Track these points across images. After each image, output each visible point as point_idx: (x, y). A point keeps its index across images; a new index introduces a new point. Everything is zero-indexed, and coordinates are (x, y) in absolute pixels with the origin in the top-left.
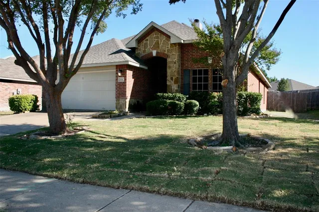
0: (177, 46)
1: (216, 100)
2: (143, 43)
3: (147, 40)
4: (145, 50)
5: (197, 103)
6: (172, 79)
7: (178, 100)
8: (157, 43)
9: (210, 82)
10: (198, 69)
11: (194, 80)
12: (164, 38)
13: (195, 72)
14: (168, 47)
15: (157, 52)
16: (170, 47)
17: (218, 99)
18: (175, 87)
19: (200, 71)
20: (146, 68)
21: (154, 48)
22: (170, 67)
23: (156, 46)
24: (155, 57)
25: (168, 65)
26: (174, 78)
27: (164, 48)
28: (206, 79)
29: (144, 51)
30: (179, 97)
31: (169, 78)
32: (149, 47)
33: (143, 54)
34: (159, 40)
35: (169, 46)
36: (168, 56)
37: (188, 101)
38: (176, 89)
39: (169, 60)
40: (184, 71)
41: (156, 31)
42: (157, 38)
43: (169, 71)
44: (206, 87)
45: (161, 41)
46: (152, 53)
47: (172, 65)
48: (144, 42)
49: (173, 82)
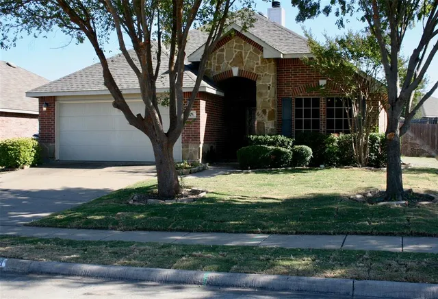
0: (273, 63)
1: (335, 144)
2: (215, 54)
3: (223, 50)
4: (220, 66)
5: (310, 150)
6: (264, 112)
7: (281, 146)
8: (240, 57)
9: (323, 117)
10: (303, 97)
11: (298, 113)
12: (251, 48)
13: (299, 101)
14: (257, 64)
15: (239, 70)
16: (262, 62)
17: (339, 143)
18: (269, 125)
19: (307, 101)
20: (222, 94)
21: (234, 64)
22: (261, 94)
23: (238, 60)
24: (236, 77)
25: (257, 91)
26: (267, 111)
27: (252, 64)
28: (316, 113)
29: (218, 68)
30: (282, 141)
31: (259, 111)
32: (226, 62)
33: (217, 73)
34: (243, 52)
35: (260, 62)
36: (257, 77)
37: (296, 147)
38: (271, 127)
39: (259, 83)
40: (281, 100)
41: (237, 38)
42: (240, 47)
43: (259, 100)
44: (316, 124)
45: (246, 53)
46: (231, 72)
47: (264, 91)
48: (218, 52)
49: (266, 118)
